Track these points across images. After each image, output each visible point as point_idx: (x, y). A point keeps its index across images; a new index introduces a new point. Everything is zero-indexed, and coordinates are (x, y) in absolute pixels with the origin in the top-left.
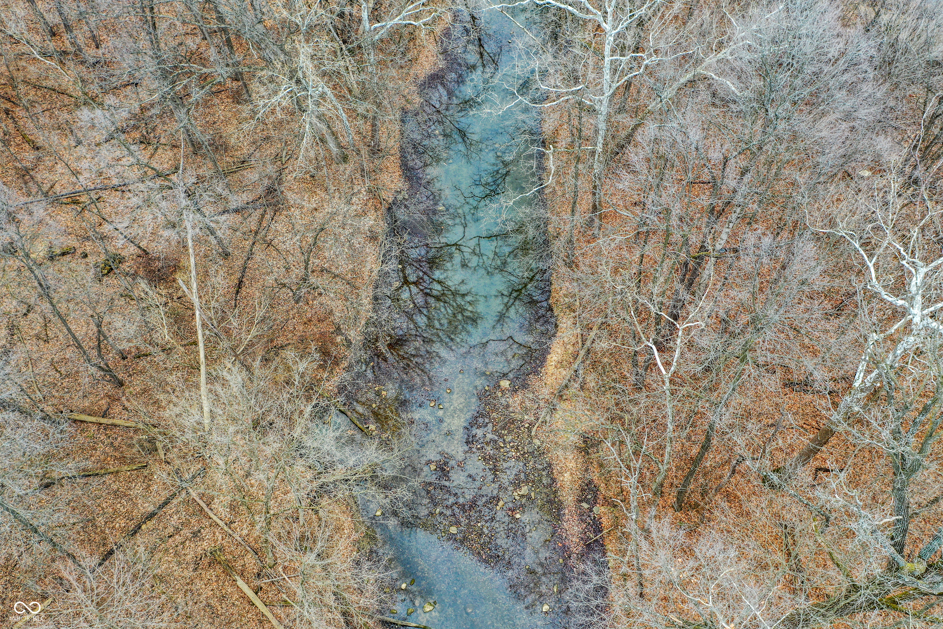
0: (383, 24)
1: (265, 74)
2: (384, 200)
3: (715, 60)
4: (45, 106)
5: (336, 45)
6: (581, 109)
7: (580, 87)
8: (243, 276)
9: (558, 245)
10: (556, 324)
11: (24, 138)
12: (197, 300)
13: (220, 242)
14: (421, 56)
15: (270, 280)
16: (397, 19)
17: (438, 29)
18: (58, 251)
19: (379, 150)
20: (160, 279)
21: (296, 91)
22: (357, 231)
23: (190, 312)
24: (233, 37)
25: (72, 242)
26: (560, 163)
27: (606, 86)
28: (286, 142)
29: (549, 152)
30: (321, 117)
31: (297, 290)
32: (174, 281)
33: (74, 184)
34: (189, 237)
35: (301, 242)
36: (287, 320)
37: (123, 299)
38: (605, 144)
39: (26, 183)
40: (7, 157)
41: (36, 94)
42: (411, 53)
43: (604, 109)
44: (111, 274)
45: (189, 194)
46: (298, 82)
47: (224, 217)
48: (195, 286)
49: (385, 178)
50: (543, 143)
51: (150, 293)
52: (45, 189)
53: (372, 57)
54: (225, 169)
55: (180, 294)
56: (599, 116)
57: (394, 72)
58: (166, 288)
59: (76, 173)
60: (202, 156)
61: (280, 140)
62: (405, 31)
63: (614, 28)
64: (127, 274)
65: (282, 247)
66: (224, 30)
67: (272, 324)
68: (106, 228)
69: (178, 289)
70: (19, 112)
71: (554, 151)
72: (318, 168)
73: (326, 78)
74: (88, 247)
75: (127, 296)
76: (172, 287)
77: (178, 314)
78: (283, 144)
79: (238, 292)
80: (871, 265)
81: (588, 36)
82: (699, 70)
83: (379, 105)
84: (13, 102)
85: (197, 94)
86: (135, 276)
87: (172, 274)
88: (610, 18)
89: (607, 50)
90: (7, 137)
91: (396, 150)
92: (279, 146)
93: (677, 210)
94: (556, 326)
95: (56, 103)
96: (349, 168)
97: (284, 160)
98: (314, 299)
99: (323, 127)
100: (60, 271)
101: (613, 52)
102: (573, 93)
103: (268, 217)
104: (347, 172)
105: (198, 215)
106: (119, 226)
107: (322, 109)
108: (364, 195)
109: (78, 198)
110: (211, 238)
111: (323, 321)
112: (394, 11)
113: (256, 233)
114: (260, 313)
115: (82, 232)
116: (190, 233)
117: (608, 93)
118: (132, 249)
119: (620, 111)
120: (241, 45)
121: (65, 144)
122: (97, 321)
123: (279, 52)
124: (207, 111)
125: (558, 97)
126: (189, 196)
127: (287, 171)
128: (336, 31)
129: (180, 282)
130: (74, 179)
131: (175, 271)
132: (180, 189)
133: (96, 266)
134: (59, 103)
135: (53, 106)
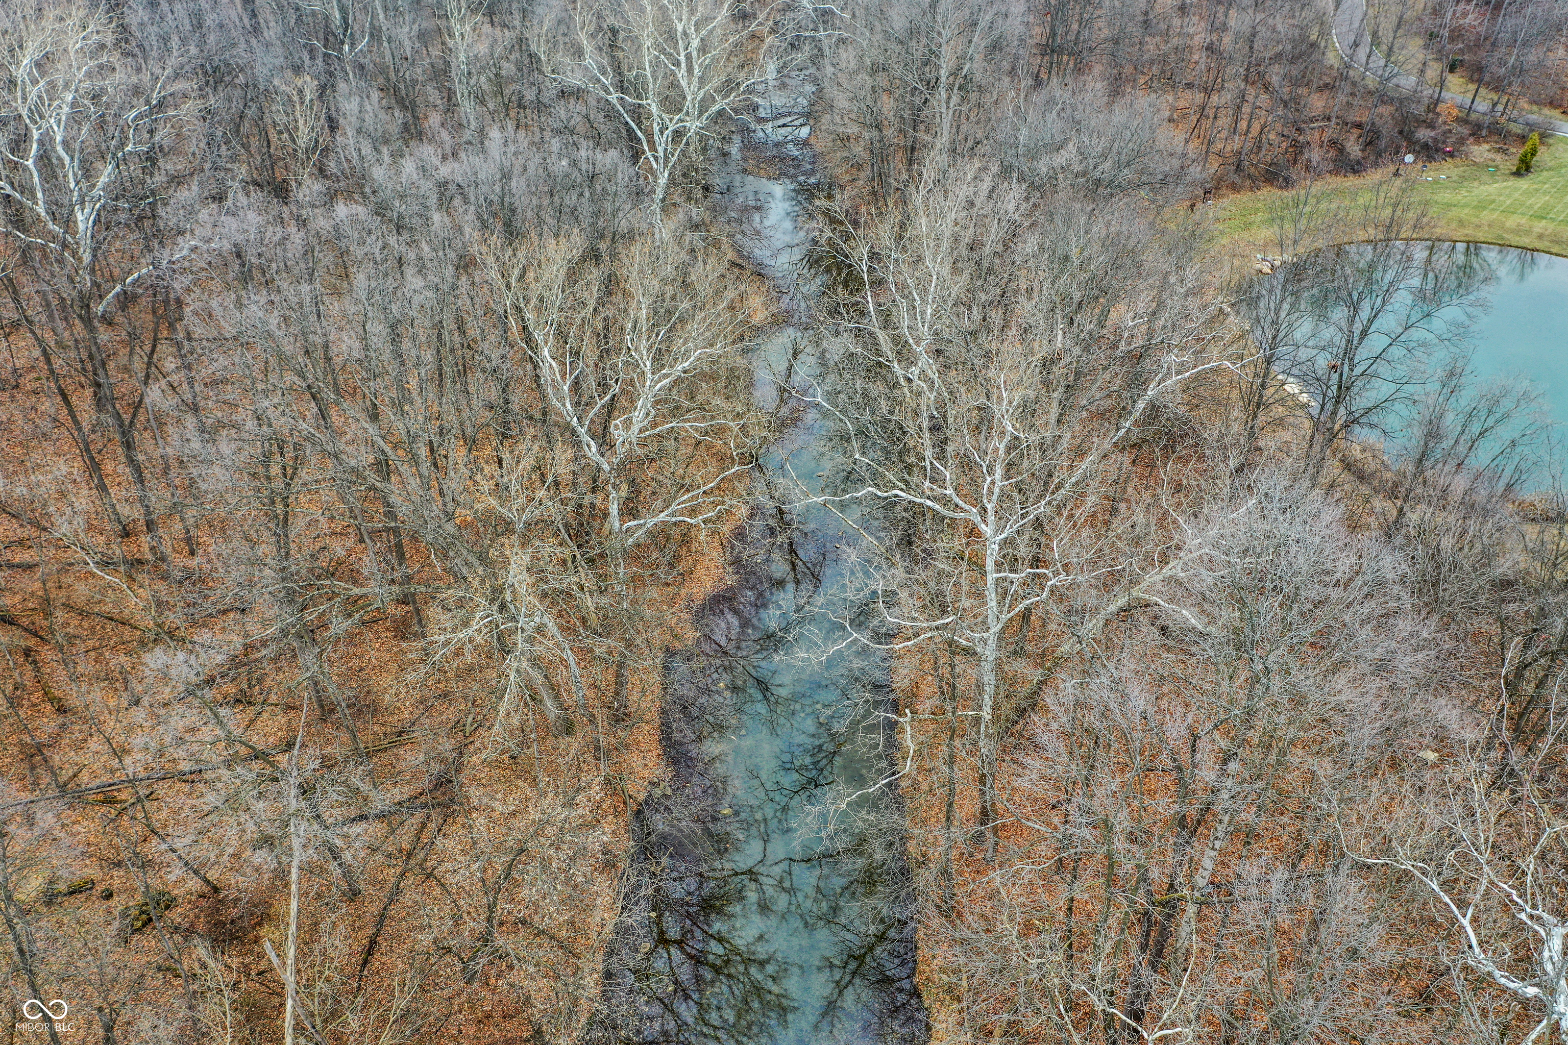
0: (642, 521)
1: (451, 594)
2: (630, 797)
3: (1159, 578)
4: (91, 644)
5: (567, 551)
6: (954, 653)
7: (950, 619)
8: (378, 933)
9: (925, 878)
10: (927, 1024)
11: (46, 694)
12: (292, 979)
13: (347, 873)
14: (698, 567)
15: (425, 940)
16: (662, 515)
17: (726, 529)
18: (62, 887)
19: (625, 715)
20: (233, 937)
21: (500, 621)
22: (581, 853)
23: (276, 1001)
24: (405, 541)
25: (92, 871)
26: (922, 738)
27: (991, 620)
28: (475, 701)
29: (905, 720)
30: (535, 662)
31: (469, 959)
32: (256, 942)
33: (113, 772)
34: (295, 863)
35: (484, 870)
36: (448, 1016)
37: (160, 975)
38: (996, 707)
39: (33, 768)
40: (12, 725)
41: (80, 625)
42: (683, 563)
43: (990, 653)
44: (148, 929)
45: (306, 790)
46: (503, 607)
47: (358, 828)
48: (292, 952)
49: (635, 760)
50: (896, 707)
51: (211, 963)
52: (63, 779)
53: (621, 570)
54: (370, 745)
55: (263, 966)
56: (982, 664)
57: (654, 593)
58: (240, 954)
59: (120, 753)
60: (333, 724)
61: (465, 698)
62: (675, 533)
63: (999, 529)
64: (176, 928)
65: (450, 879)
66: (396, 531)
67: (420, 1022)
68: (154, 847)
69: (261, 956)
70: (47, 654)
71: (913, 719)
72: (524, 744)
73: (548, 601)
74: (117, 879)
75: (168, 970)
76: (251, 952)
77: (254, 1005)
78: (470, 704)
79: (365, 962)
80: (1466, 922)
81: (958, 543)
82: (1135, 592)
83: (629, 644)
84: (41, 637)
85: (339, 626)
86: (190, 932)
87: (254, 928)
88: (991, 518)
89: (990, 565)
90: (18, 693)
91: (653, 714)
92: (463, 707)
93: (1122, 821)
94: (928, 1028)
95: (110, 639)
96: (574, 744)
97: (468, 728)
98: (499, 976)
99: (538, 678)
100: (60, 924)
101: (999, 566)
102: (937, 627)
103: (432, 826)
104: (572, 752)
105: (316, 826)
106: (178, 844)
107: (538, 649)
108: (596, 792)
109: (116, 794)
110: (333, 865)
111: (512, 1017)
112: (659, 503)
113: (409, 855)
114: (400, 1003)
115: (111, 854)
116: (298, 857)
117: (995, 628)
118: (194, 884)
119: (1018, 653)
120: (417, 551)
121: (112, 703)
122: (106, 1019)
123: (476, 562)
124: (351, 652)
125: (916, 635)
126: (305, 792)
127: (472, 748)
128: (568, 531)
129: (267, 945)
130: (115, 763)
131: (260, 924)
132: (292, 780)
133: (124, 914)
134: (115, 639)
135: (104, 644)
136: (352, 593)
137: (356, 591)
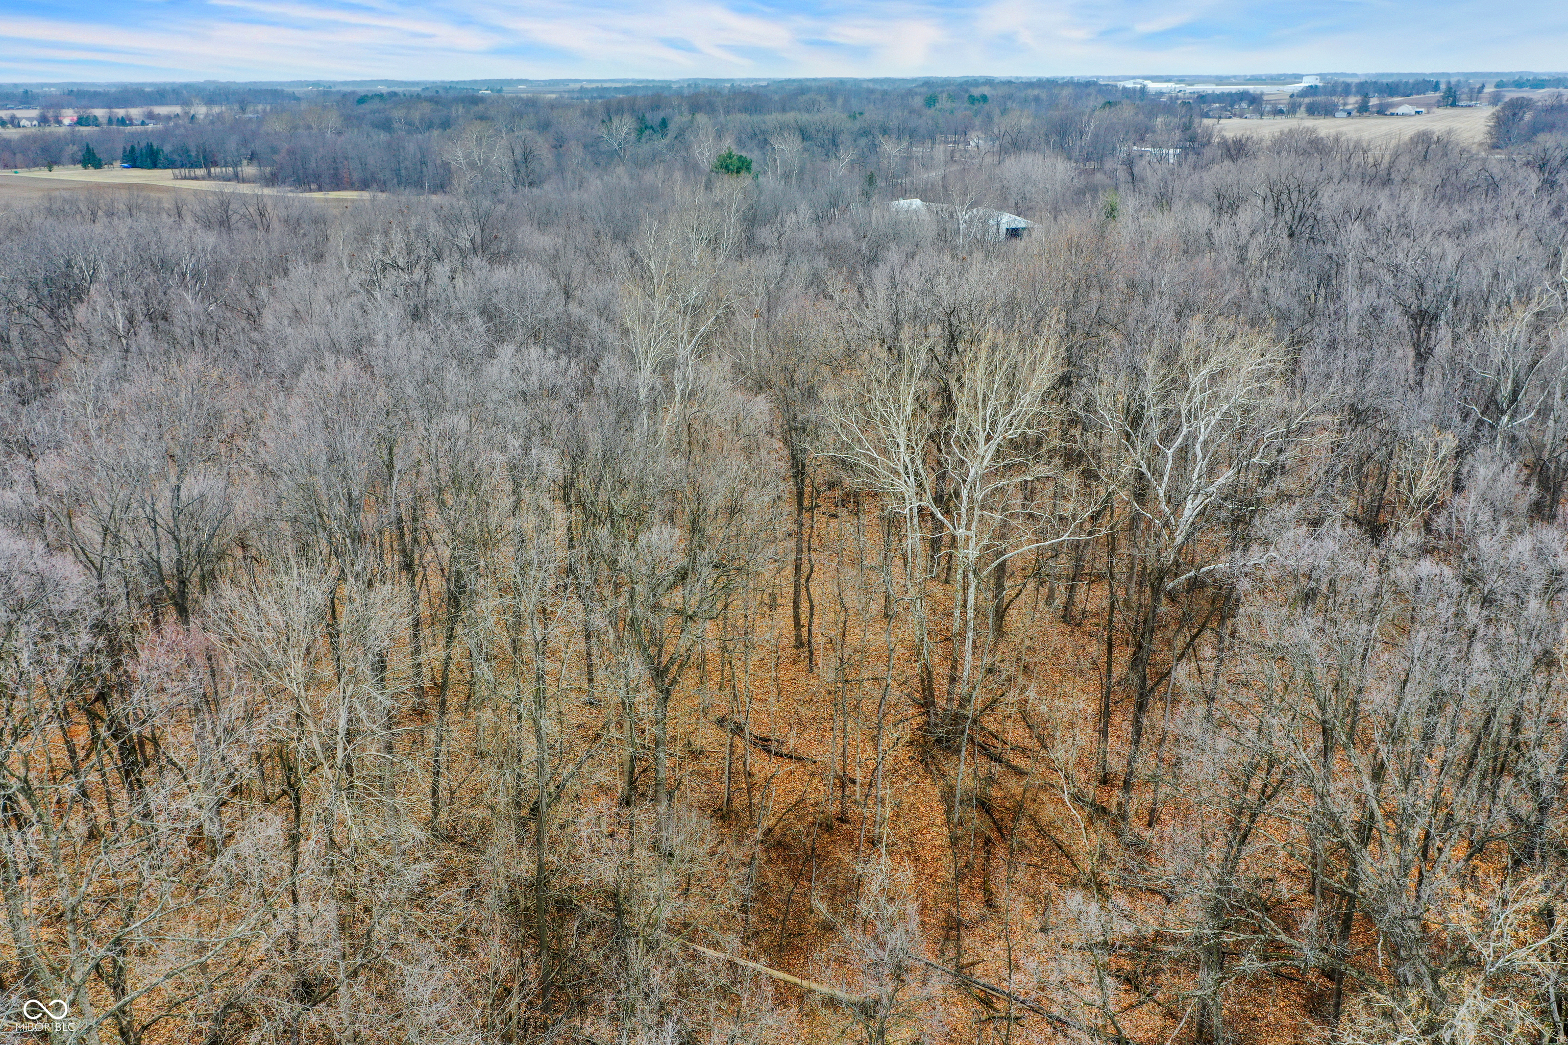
136: (1278, 937)
137: (1283, 937)
